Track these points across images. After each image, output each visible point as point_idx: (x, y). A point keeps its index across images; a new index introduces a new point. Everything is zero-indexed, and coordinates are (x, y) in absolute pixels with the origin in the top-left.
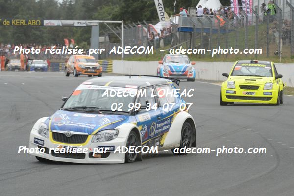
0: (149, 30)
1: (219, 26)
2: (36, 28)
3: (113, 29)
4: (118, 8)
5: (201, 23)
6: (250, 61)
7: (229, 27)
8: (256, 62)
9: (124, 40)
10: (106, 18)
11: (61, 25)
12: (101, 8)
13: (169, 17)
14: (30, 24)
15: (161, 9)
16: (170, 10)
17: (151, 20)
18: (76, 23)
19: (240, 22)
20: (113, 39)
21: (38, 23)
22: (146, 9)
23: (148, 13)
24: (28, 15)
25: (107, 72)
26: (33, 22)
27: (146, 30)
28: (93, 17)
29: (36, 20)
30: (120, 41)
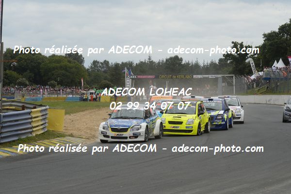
1: (284, 76)
30: (233, 85)
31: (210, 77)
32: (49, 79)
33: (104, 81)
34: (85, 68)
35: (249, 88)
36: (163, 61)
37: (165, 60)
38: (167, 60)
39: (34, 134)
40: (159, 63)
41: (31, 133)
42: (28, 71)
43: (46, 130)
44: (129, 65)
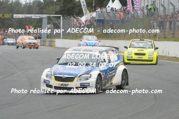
0: (78, 21)
1: (120, 18)
2: (9, 19)
3: (56, 20)
4: (59, 7)
5: (109, 16)
6: (140, 39)
7: (126, 19)
8: (143, 40)
9: (62, 27)
10: (52, 13)
11: (24, 17)
12: (49, 7)
13: (90, 13)
14: (5, 17)
15: (85, 8)
16: (90, 9)
17: (78, 15)
18: (33, 16)
19: (133, 16)
20: (56, 26)
21: (10, 16)
22: (76, 8)
23: (77, 10)
24: (4, 12)
25: (51, 46)
26: (7, 16)
27: (75, 20)
28: (44, 12)
29: (9, 14)
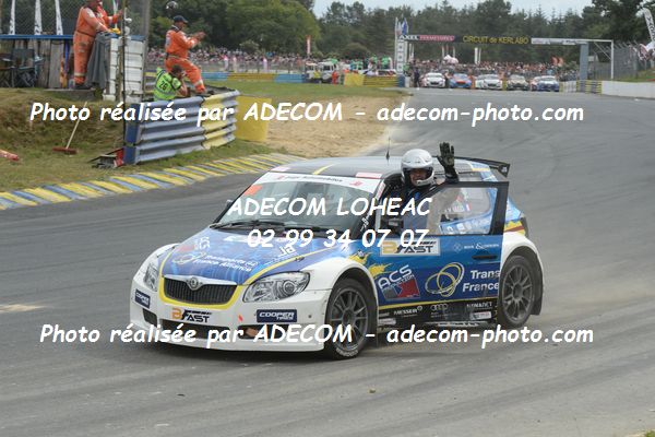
2: (523, 46)
3: (603, 49)
4: (608, 27)
9: (614, 60)
10: (596, 37)
11: (549, 44)
12: (591, 27)
14: (517, 42)
15: (652, 29)
17: (641, 40)
20: (603, 59)
21: (526, 41)
22: (637, 29)
23: (638, 33)
25: (596, 92)
26: (520, 41)
29: (524, 38)
30: (609, 61)
31: (565, 43)
32: (243, 37)
33: (353, 44)
34: (314, 16)
35: (640, 68)
36: (472, 7)
37: (476, 7)
38: (479, 6)
39: (207, 146)
40: (464, 11)
41: (201, 143)
42: (202, 20)
43: (232, 138)
44: (404, 13)
